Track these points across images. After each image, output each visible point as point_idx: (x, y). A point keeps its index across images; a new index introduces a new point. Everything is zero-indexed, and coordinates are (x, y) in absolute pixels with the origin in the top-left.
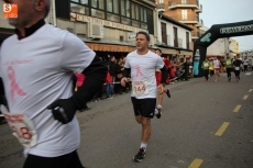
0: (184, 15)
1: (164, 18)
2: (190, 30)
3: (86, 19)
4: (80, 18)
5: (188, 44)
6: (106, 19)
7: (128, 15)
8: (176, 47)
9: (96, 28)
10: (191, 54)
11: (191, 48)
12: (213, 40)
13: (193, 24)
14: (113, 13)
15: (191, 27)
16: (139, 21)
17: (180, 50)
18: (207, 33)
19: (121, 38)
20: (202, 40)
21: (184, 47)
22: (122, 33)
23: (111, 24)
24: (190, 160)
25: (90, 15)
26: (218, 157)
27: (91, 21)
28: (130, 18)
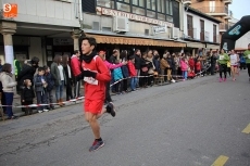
0: (212, 8)
1: (190, 11)
2: (218, 22)
3: (111, 12)
4: (106, 12)
5: (215, 37)
6: (131, 12)
7: (154, 8)
8: (203, 41)
9: (122, 22)
10: (218, 47)
11: (219, 41)
12: (243, 32)
13: (221, 16)
14: (138, 6)
15: (219, 19)
16: (165, 14)
17: (206, 43)
18: (238, 24)
19: (147, 31)
20: (231, 33)
21: (211, 40)
22: (148, 27)
23: (136, 18)
24: (215, 157)
25: (116, 9)
26: (245, 155)
27: (117, 15)
28: (156, 11)
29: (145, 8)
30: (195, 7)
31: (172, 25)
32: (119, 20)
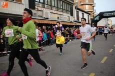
0: (87, 8)
1: (78, 9)
2: (90, 14)
3: (42, 9)
4: (40, 9)
6: (51, 9)
11: (90, 22)
12: (100, 19)
13: (91, 12)
14: (54, 6)
16: (67, 10)
19: (58, 18)
20: (95, 19)
21: (87, 22)
22: (59, 16)
23: (53, 12)
24: (89, 74)
25: (44, 7)
26: (102, 72)
27: (45, 10)
28: (62, 9)
29: (57, 7)
30: (80, 7)
31: (69, 15)
32: (46, 12)
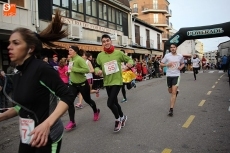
0: (156, 20)
1: (137, 21)
2: (161, 32)
3: (66, 21)
5: (159, 45)
6: (85, 21)
7: (105, 18)
8: (148, 48)
9: (76, 29)
10: (162, 54)
11: (162, 48)
12: (181, 41)
13: (163, 27)
14: (91, 16)
15: (162, 29)
16: (115, 23)
17: (151, 50)
18: (177, 34)
19: (99, 39)
20: (172, 41)
21: (156, 47)
22: (100, 35)
23: (89, 26)
24: (160, 150)
25: (70, 17)
26: (184, 146)
27: (72, 23)
28: (107, 21)
29: (97, 17)
30: (141, 18)
31: (121, 34)
32: (74, 28)
